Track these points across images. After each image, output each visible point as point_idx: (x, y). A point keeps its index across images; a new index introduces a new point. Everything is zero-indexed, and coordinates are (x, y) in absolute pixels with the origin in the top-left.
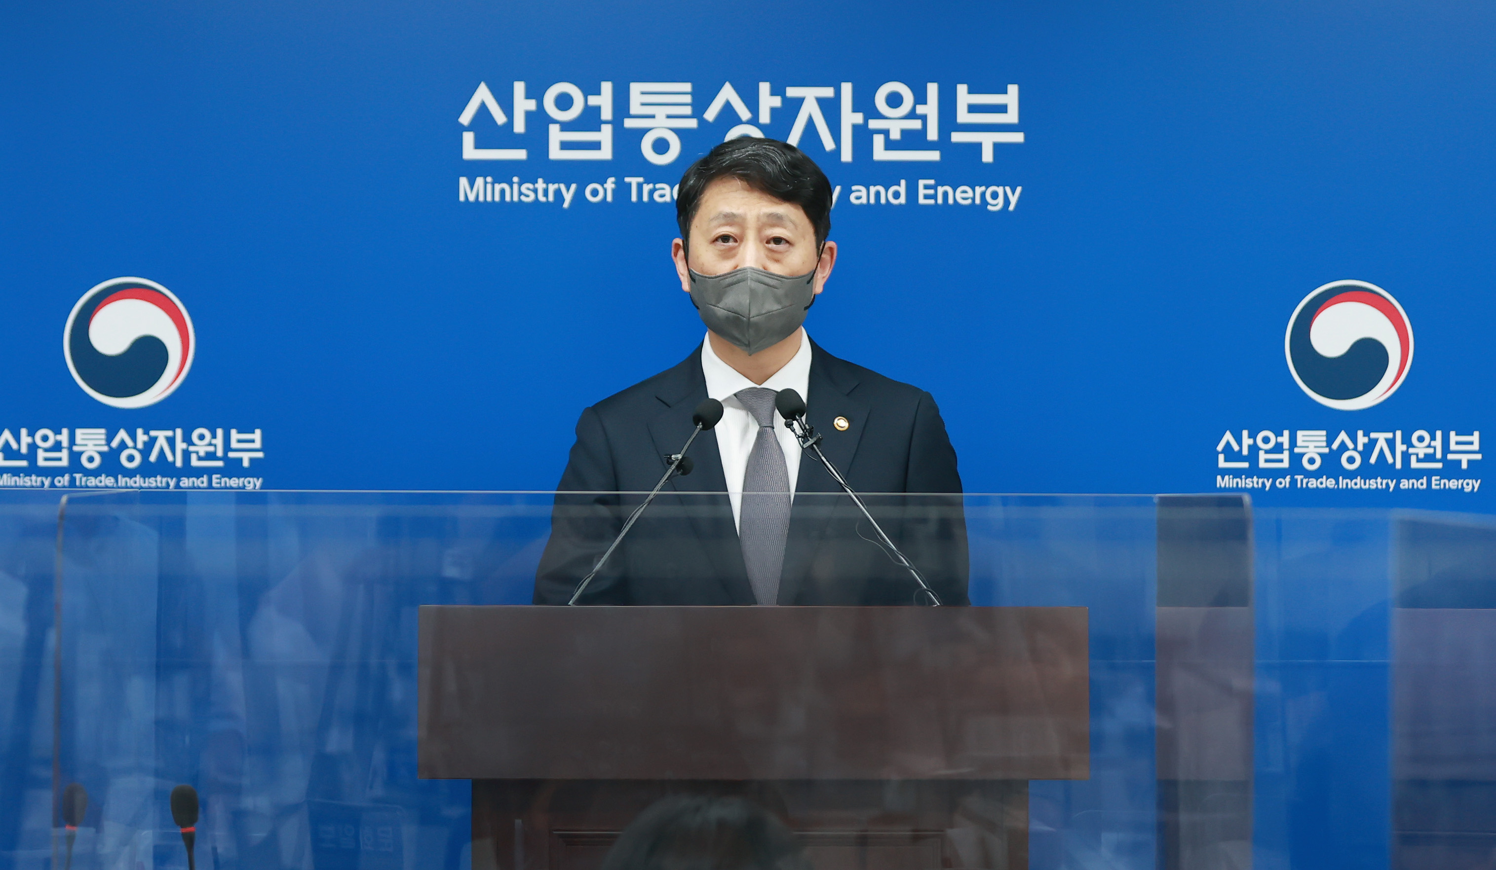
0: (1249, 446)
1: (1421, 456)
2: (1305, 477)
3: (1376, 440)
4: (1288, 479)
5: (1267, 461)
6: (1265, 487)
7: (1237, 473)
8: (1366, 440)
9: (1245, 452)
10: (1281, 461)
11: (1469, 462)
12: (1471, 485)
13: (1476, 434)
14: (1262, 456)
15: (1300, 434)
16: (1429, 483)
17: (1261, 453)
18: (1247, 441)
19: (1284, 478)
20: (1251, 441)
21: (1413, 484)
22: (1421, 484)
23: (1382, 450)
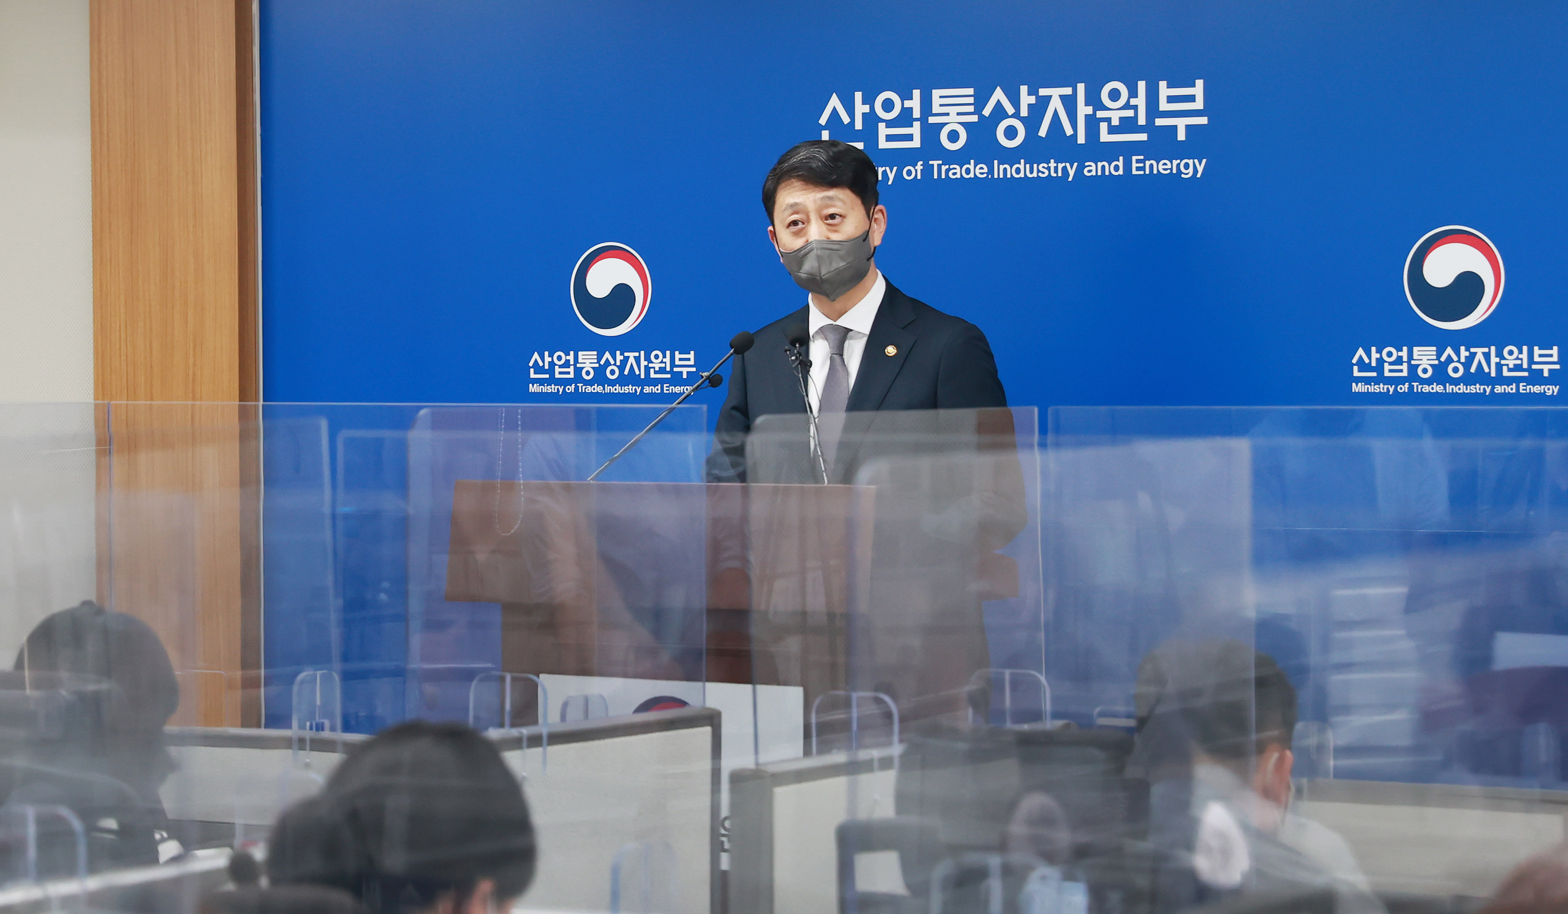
0: (1377, 359)
1: (1511, 366)
2: (1420, 385)
3: (1476, 353)
4: (1407, 385)
5: (1390, 371)
6: (1389, 392)
7: (1367, 381)
8: (1467, 354)
9: (1374, 364)
10: (1401, 371)
11: (1550, 370)
12: (1552, 390)
13: (1555, 348)
14: (1387, 367)
15: (1415, 349)
16: (1518, 388)
17: (1386, 365)
18: (1375, 355)
19: (1404, 385)
20: (1378, 356)
21: (1505, 389)
22: (1511, 389)
23: (1480, 362)
